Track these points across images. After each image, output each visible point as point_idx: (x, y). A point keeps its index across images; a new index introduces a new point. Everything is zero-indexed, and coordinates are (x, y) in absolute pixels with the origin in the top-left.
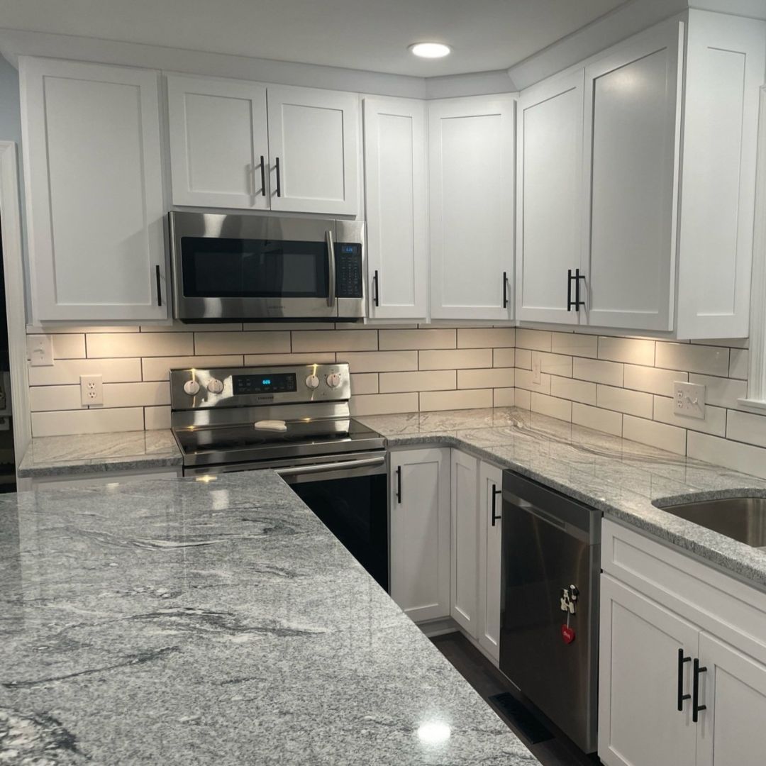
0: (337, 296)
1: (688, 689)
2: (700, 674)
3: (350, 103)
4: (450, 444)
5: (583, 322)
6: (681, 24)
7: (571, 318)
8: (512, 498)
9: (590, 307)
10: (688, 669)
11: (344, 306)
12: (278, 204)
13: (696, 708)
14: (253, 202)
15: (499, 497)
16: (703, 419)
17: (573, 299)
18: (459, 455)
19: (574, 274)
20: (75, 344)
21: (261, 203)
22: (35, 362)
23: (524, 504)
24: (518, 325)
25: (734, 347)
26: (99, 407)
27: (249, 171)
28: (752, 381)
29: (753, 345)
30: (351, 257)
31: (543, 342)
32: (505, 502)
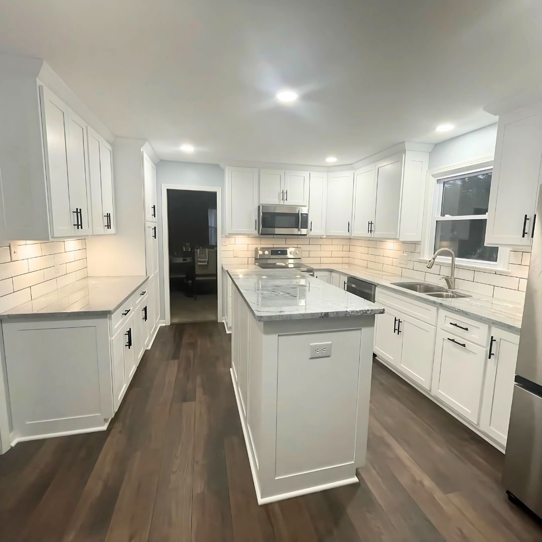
0: (301, 228)
1: (397, 328)
2: (400, 323)
3: (306, 174)
4: (331, 271)
5: (372, 236)
6: (404, 155)
7: (369, 235)
8: (350, 284)
9: (375, 232)
10: (397, 322)
11: (304, 231)
12: (286, 203)
13: (399, 332)
14: (280, 202)
15: (346, 285)
16: (407, 264)
17: (370, 230)
18: (333, 274)
19: (370, 222)
20: (232, 240)
21: (282, 203)
22: (223, 244)
23: (353, 286)
24: (352, 237)
25: (416, 243)
26: (237, 257)
27: (279, 194)
28: (421, 253)
29: (422, 243)
30: (305, 217)
31: (359, 243)
32: (347, 286)
